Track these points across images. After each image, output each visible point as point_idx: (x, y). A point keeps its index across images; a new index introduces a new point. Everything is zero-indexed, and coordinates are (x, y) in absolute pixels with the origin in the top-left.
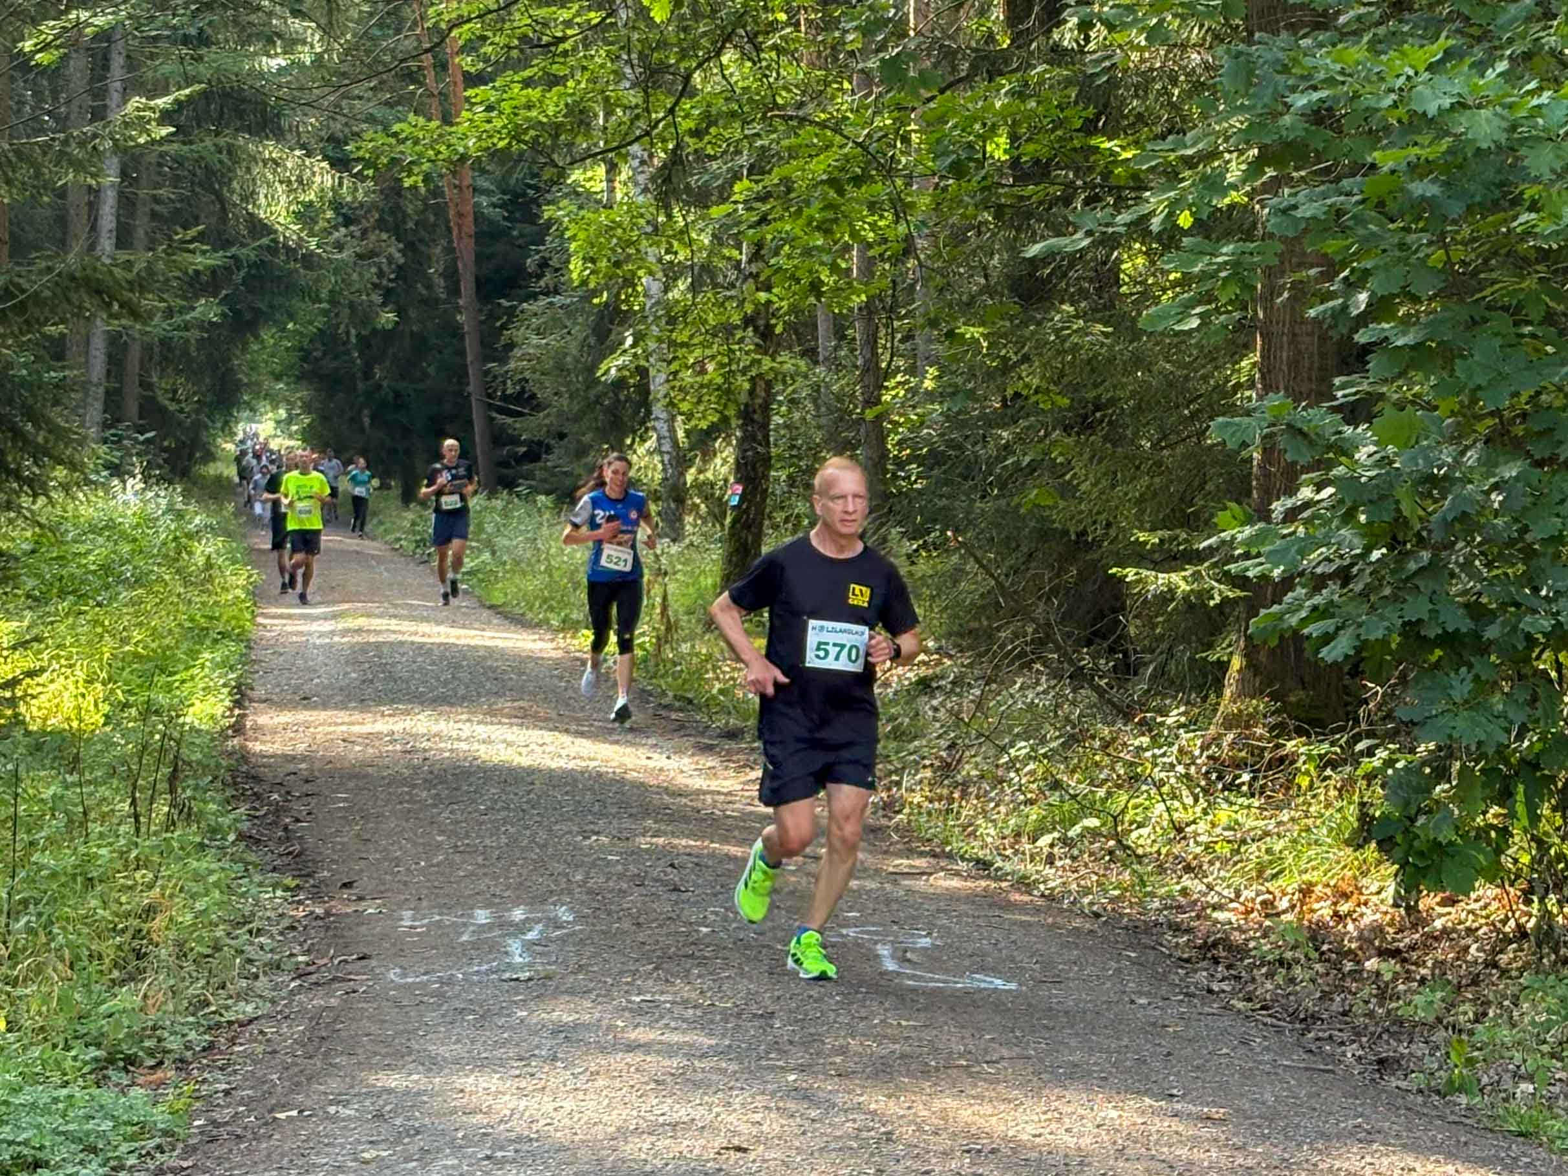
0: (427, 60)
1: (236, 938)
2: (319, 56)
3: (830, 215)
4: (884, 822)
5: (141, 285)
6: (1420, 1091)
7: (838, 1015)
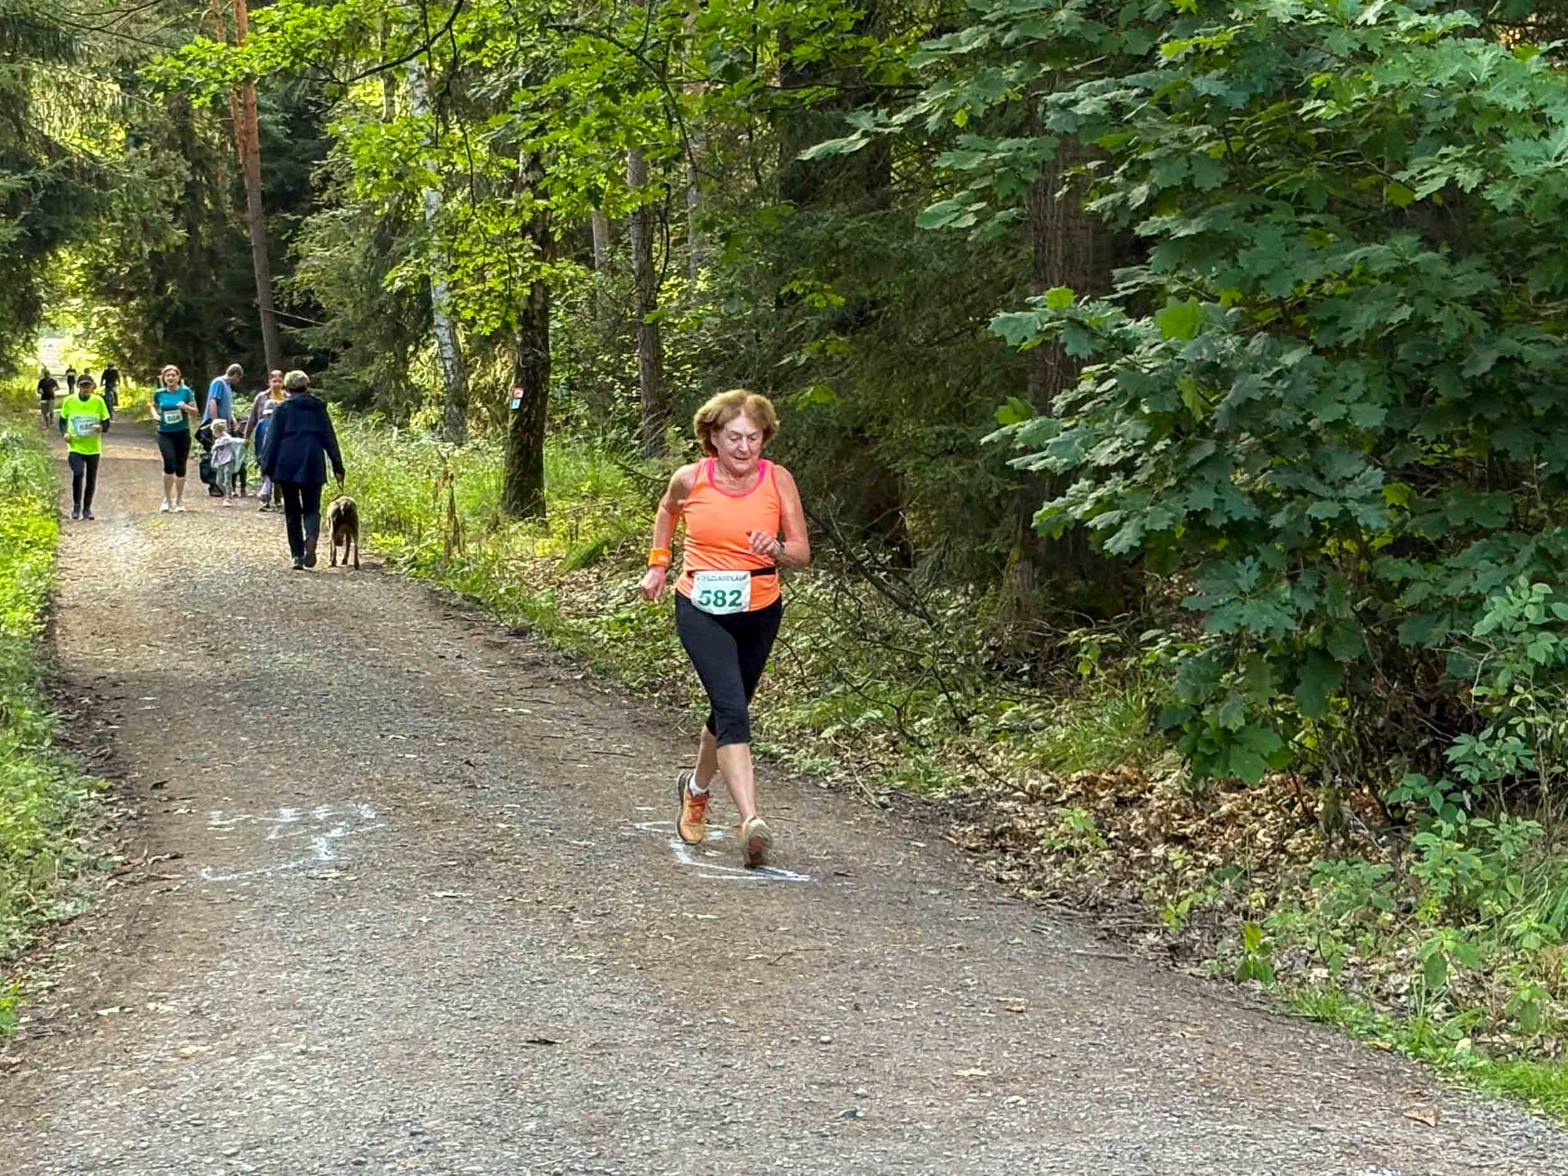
1: (54, 839)
3: (605, 123)
4: (673, 717)
6: (1214, 977)
7: (636, 909)
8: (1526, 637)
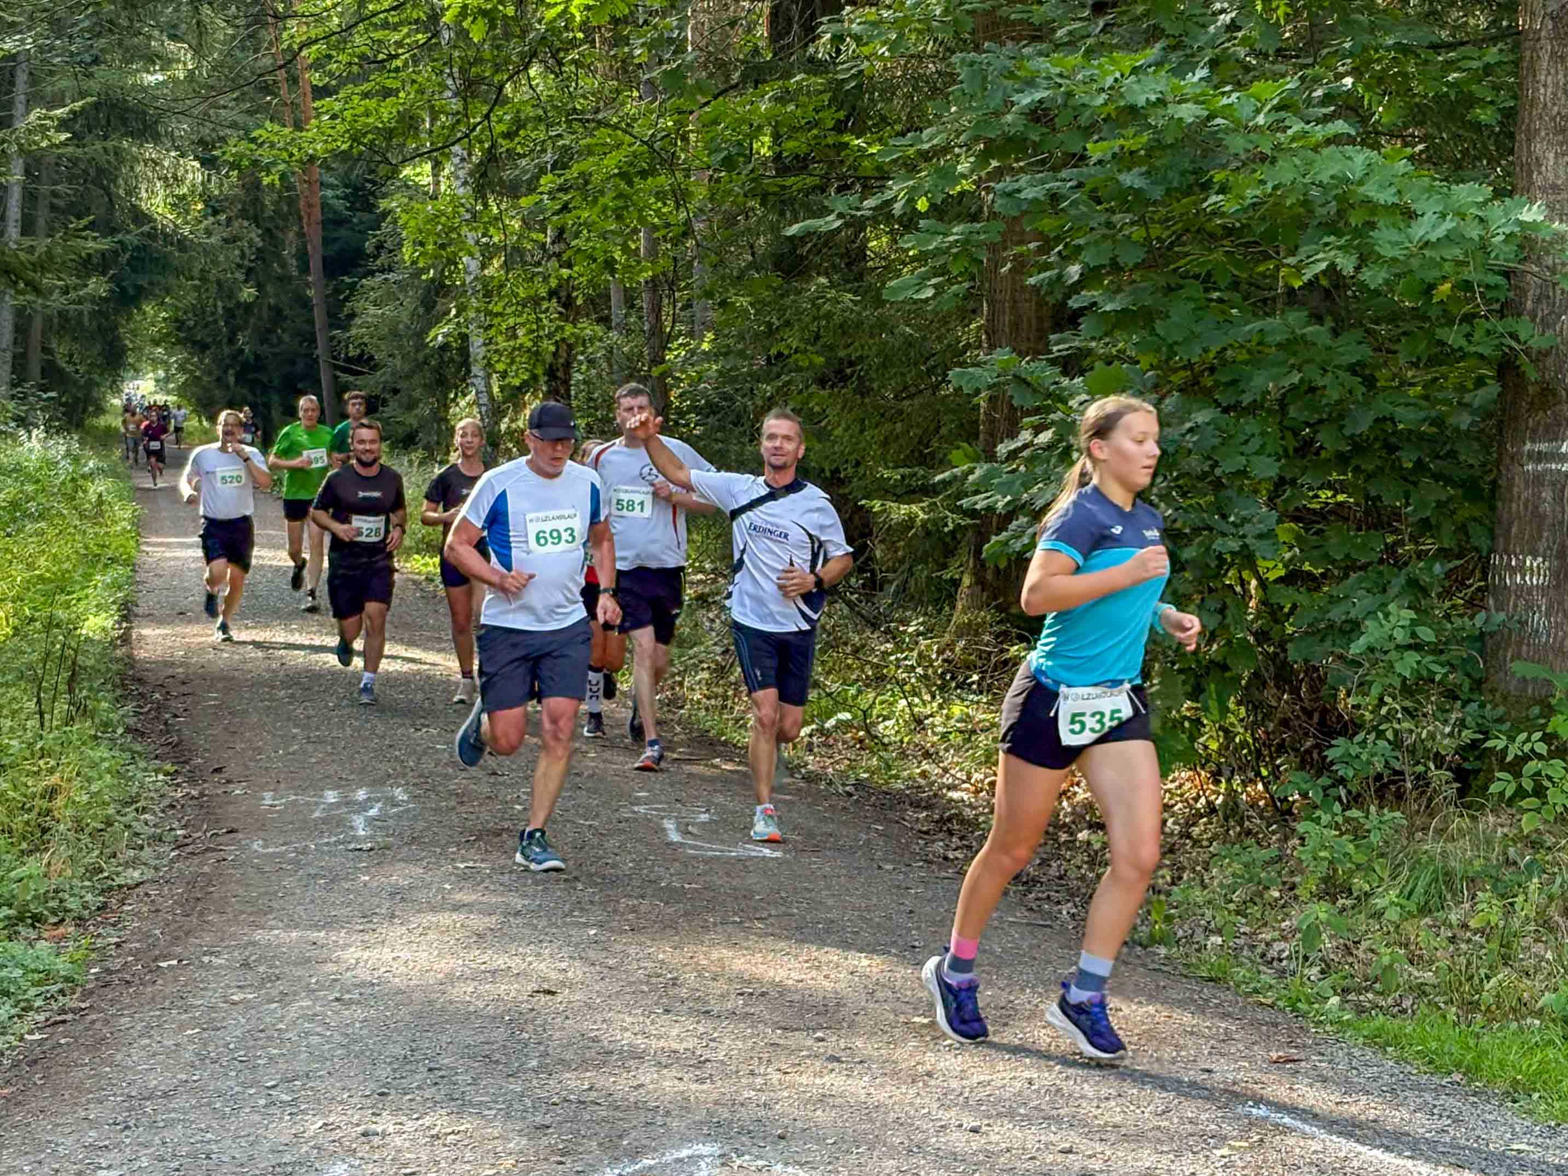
0: (282, 74)
1: (125, 815)
2: (191, 72)
3: (620, 203)
4: (670, 716)
5: (42, 266)
7: (631, 879)
8: (1393, 655)
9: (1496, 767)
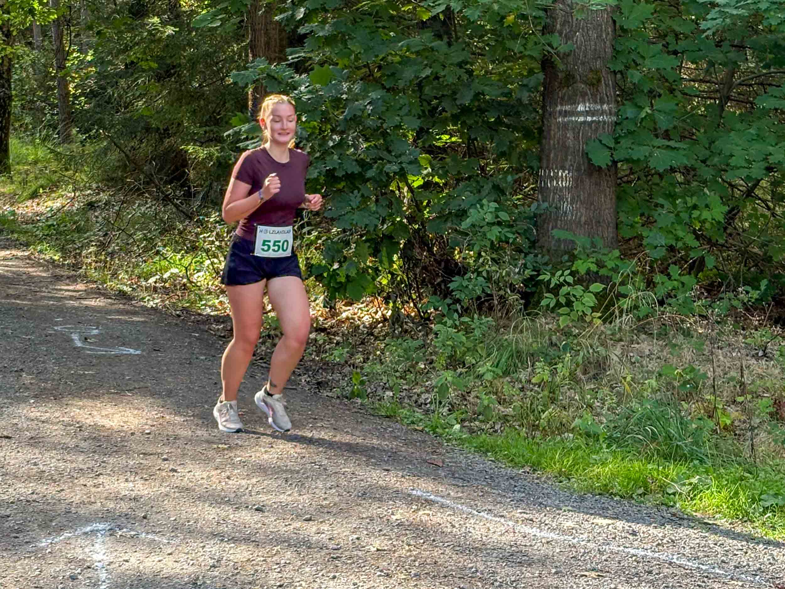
7: (54, 370)
8: (486, 229)
9: (545, 291)
